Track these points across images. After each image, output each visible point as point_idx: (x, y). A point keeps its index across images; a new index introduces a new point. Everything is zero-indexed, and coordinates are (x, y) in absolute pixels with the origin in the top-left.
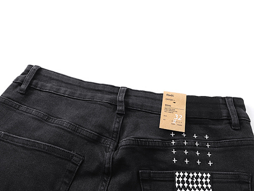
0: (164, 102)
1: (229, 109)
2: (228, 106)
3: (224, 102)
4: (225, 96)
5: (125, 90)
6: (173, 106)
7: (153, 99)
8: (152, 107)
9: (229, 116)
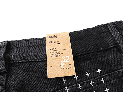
0: (48, 46)
1: (114, 36)
2: (112, 32)
3: (107, 30)
4: (106, 23)
5: (5, 44)
6: (58, 47)
7: (36, 46)
8: (36, 55)
9: (116, 43)
